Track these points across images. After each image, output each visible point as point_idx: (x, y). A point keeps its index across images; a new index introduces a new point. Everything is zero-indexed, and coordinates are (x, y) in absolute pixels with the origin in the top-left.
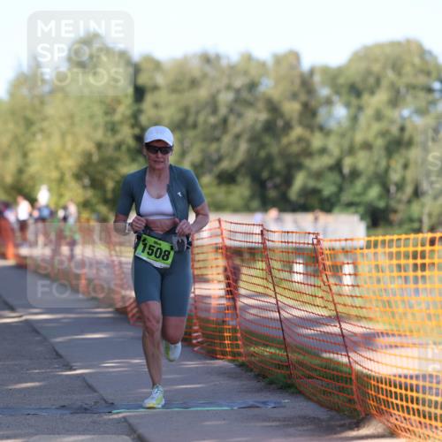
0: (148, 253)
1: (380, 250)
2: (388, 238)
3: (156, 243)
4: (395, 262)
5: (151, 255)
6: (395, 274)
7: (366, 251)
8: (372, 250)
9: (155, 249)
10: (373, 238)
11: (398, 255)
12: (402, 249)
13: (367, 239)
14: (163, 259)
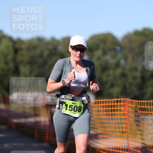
0: (69, 110)
1: (99, 105)
2: (102, 100)
3: (73, 103)
4: (104, 109)
5: (72, 110)
6: (105, 113)
7: (95, 105)
8: (97, 105)
9: (73, 107)
10: (97, 101)
11: (106, 106)
12: (107, 104)
13: (95, 101)
14: (79, 111)
